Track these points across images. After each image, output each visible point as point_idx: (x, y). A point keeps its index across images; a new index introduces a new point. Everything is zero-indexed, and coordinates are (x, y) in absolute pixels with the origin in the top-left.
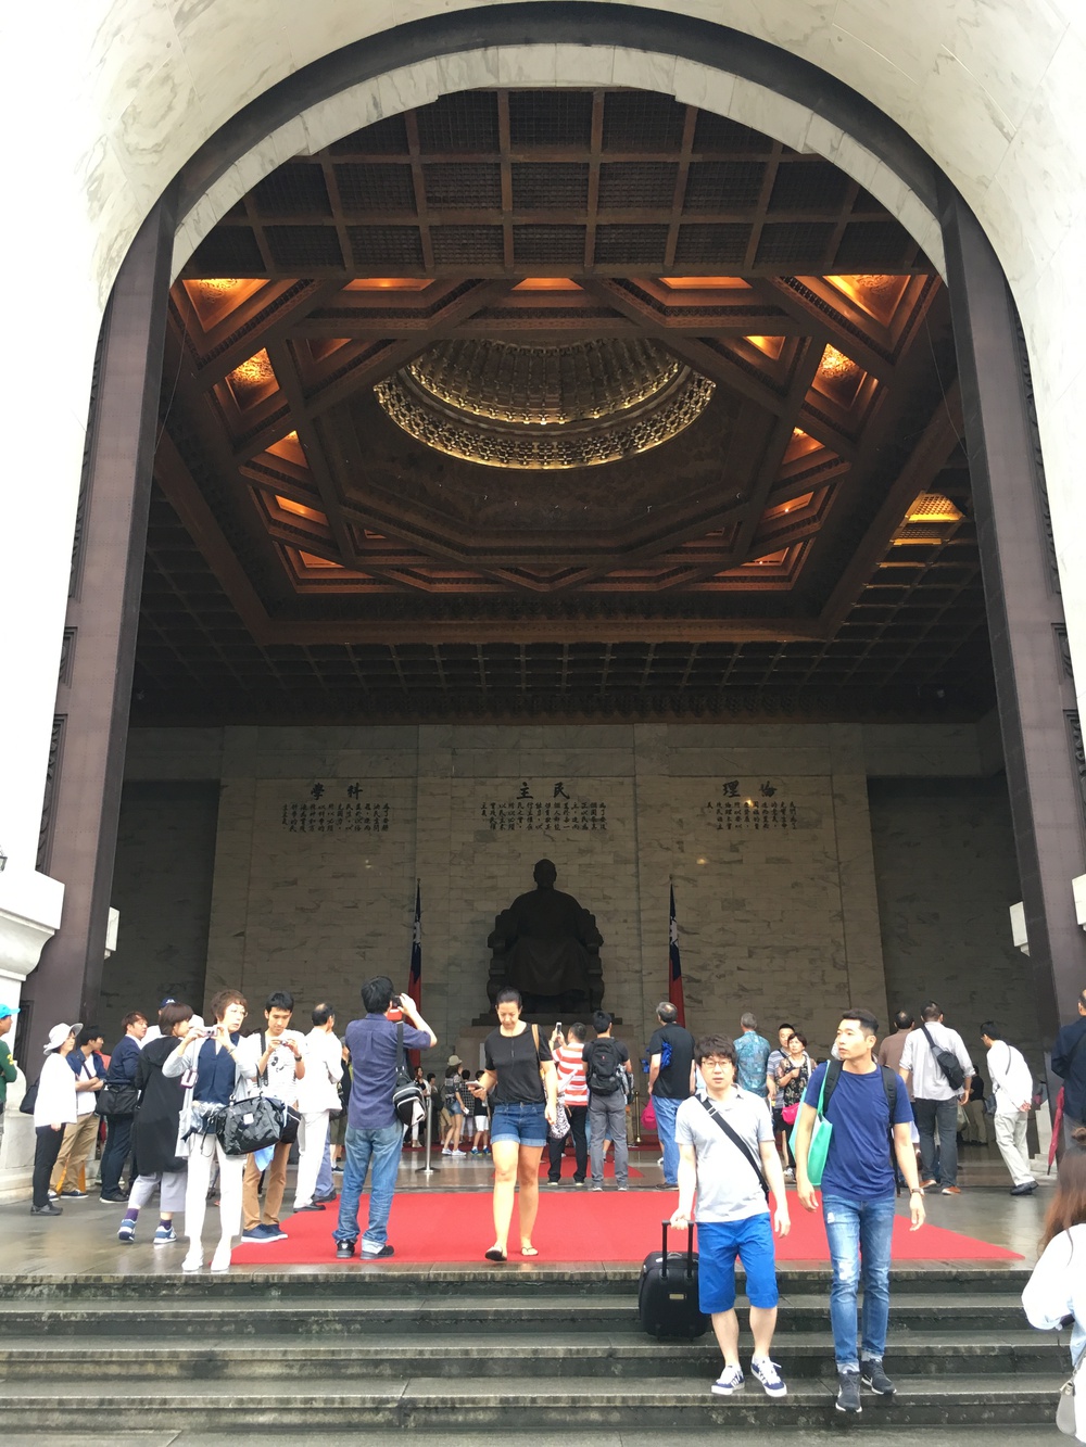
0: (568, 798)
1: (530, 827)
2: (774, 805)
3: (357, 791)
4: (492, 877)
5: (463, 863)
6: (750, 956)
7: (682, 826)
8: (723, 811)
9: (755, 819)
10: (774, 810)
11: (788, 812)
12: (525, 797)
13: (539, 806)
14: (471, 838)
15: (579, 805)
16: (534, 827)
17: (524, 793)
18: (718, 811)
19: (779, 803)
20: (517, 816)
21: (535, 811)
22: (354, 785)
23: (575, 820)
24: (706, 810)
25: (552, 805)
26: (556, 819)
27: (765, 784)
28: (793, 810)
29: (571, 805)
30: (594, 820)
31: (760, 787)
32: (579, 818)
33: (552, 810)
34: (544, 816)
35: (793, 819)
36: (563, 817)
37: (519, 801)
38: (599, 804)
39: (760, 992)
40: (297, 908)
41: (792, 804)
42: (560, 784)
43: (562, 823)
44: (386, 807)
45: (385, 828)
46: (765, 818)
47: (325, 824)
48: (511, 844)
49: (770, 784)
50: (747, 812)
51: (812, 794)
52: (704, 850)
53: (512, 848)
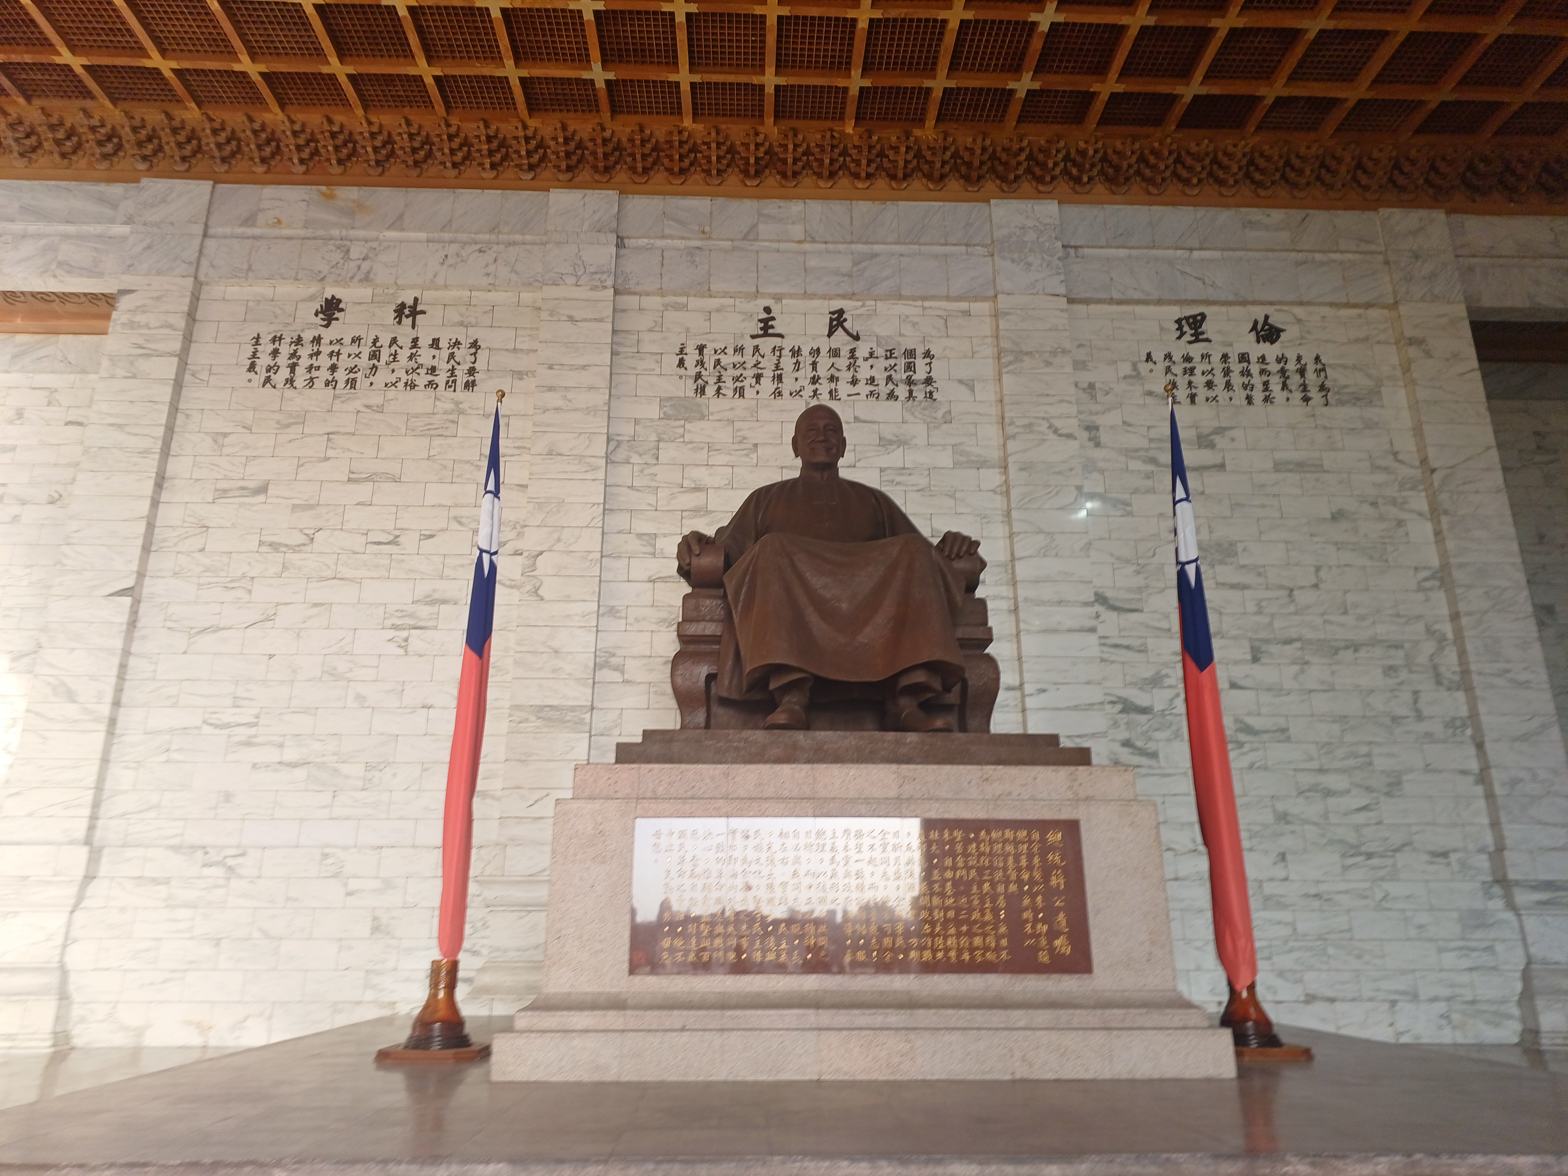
0: (857, 338)
1: (778, 393)
2: (1281, 359)
3: (414, 312)
4: (697, 489)
5: (635, 459)
6: (1255, 659)
7: (1093, 397)
8: (1178, 369)
9: (1245, 387)
10: (1283, 371)
11: (1310, 375)
12: (766, 334)
13: (796, 352)
14: (653, 411)
15: (880, 352)
16: (786, 394)
17: (766, 327)
18: (1168, 370)
19: (1292, 356)
20: (750, 373)
21: (787, 362)
22: (410, 302)
23: (872, 380)
24: (1144, 368)
25: (824, 351)
26: (832, 379)
27: (1261, 321)
28: (1321, 370)
29: (862, 351)
31: (1251, 326)
32: (881, 377)
33: (824, 362)
34: (807, 372)
35: (1322, 388)
36: (845, 375)
37: (757, 341)
38: (920, 351)
39: (1283, 734)
40: (261, 543)
41: (1317, 359)
42: (841, 312)
43: (844, 388)
44: (475, 345)
45: (470, 385)
46: (1266, 384)
47: (341, 376)
48: (738, 425)
49: (1270, 321)
50: (1227, 372)
51: (1357, 341)
52: (1144, 443)
53: (739, 434)
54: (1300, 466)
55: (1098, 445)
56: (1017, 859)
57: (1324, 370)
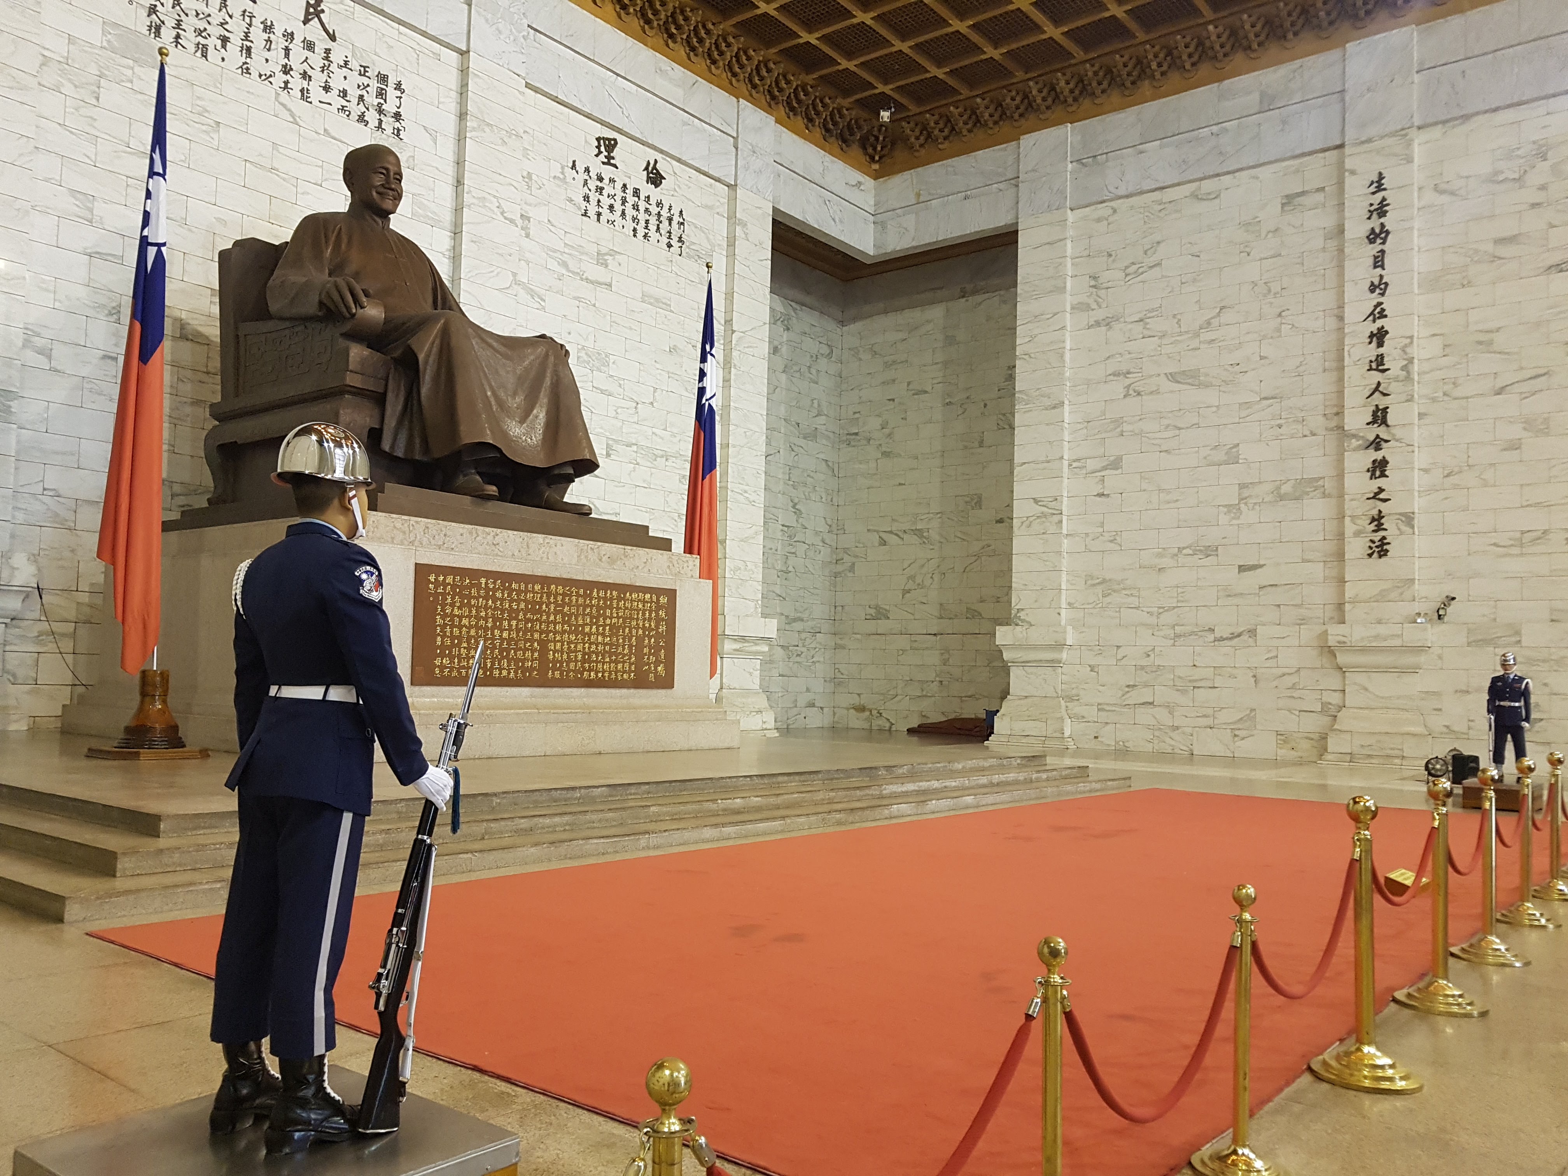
0: (333, 38)
1: (245, 70)
2: (659, 204)
7: (529, 187)
9: (634, 219)
10: (659, 215)
11: (675, 226)
13: (268, 28)
14: (93, 33)
15: (355, 64)
16: (255, 74)
18: (586, 183)
19: (666, 203)
20: (215, 31)
21: (258, 36)
23: (344, 94)
24: (569, 174)
25: (298, 39)
26: (305, 75)
27: (652, 163)
29: (337, 57)
30: (380, 111)
31: (644, 165)
32: (353, 93)
33: (298, 52)
34: (277, 56)
35: (680, 240)
36: (319, 78)
38: (392, 81)
41: (682, 213)
43: (316, 93)
46: (647, 222)
48: (199, 91)
49: (658, 166)
50: (624, 201)
51: (706, 207)
52: (560, 246)
53: (199, 103)
54: (657, 302)
55: (527, 236)
56: (644, 614)
57: (682, 224)
